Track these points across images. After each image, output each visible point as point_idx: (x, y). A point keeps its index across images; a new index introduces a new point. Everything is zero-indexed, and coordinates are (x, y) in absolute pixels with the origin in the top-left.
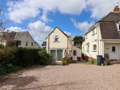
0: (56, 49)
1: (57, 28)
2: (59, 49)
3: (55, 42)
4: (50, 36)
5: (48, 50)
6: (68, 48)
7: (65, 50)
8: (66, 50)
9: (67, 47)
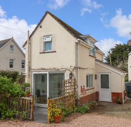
0: (47, 73)
1: (48, 15)
2: (53, 72)
3: (44, 53)
4: (33, 37)
5: (29, 75)
6: (76, 68)
7: (69, 72)
8: (71, 74)
9: (74, 65)
